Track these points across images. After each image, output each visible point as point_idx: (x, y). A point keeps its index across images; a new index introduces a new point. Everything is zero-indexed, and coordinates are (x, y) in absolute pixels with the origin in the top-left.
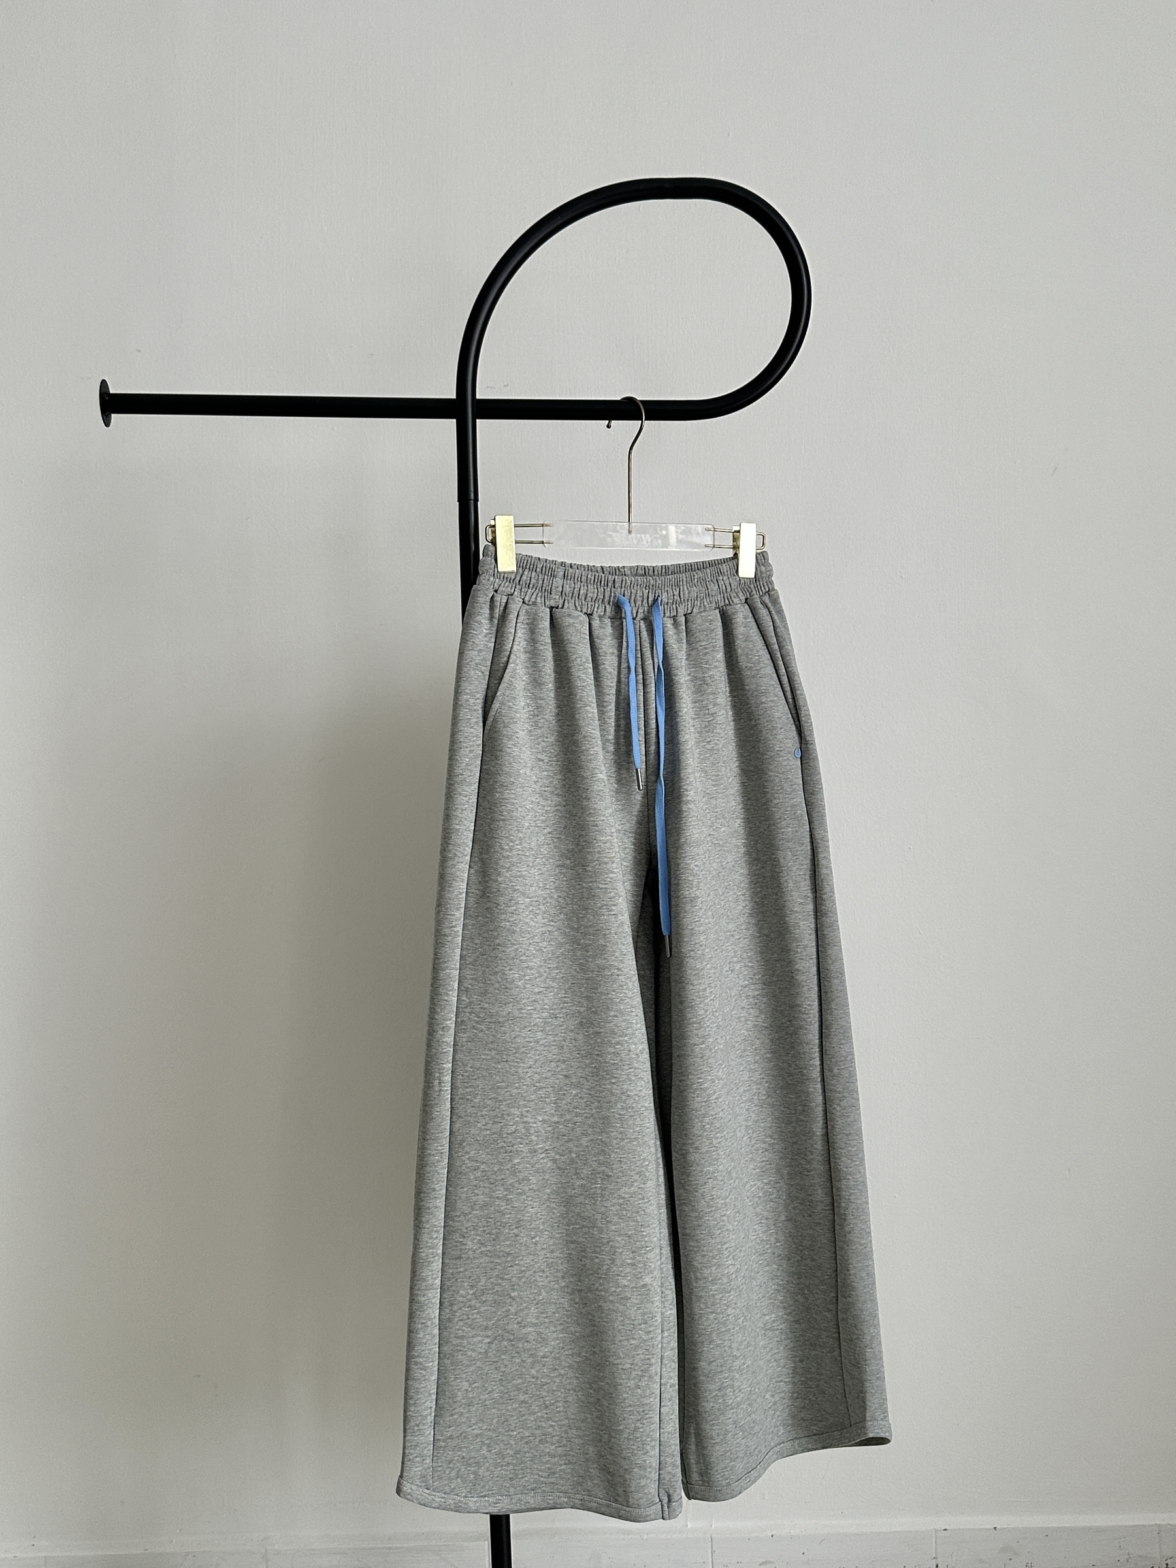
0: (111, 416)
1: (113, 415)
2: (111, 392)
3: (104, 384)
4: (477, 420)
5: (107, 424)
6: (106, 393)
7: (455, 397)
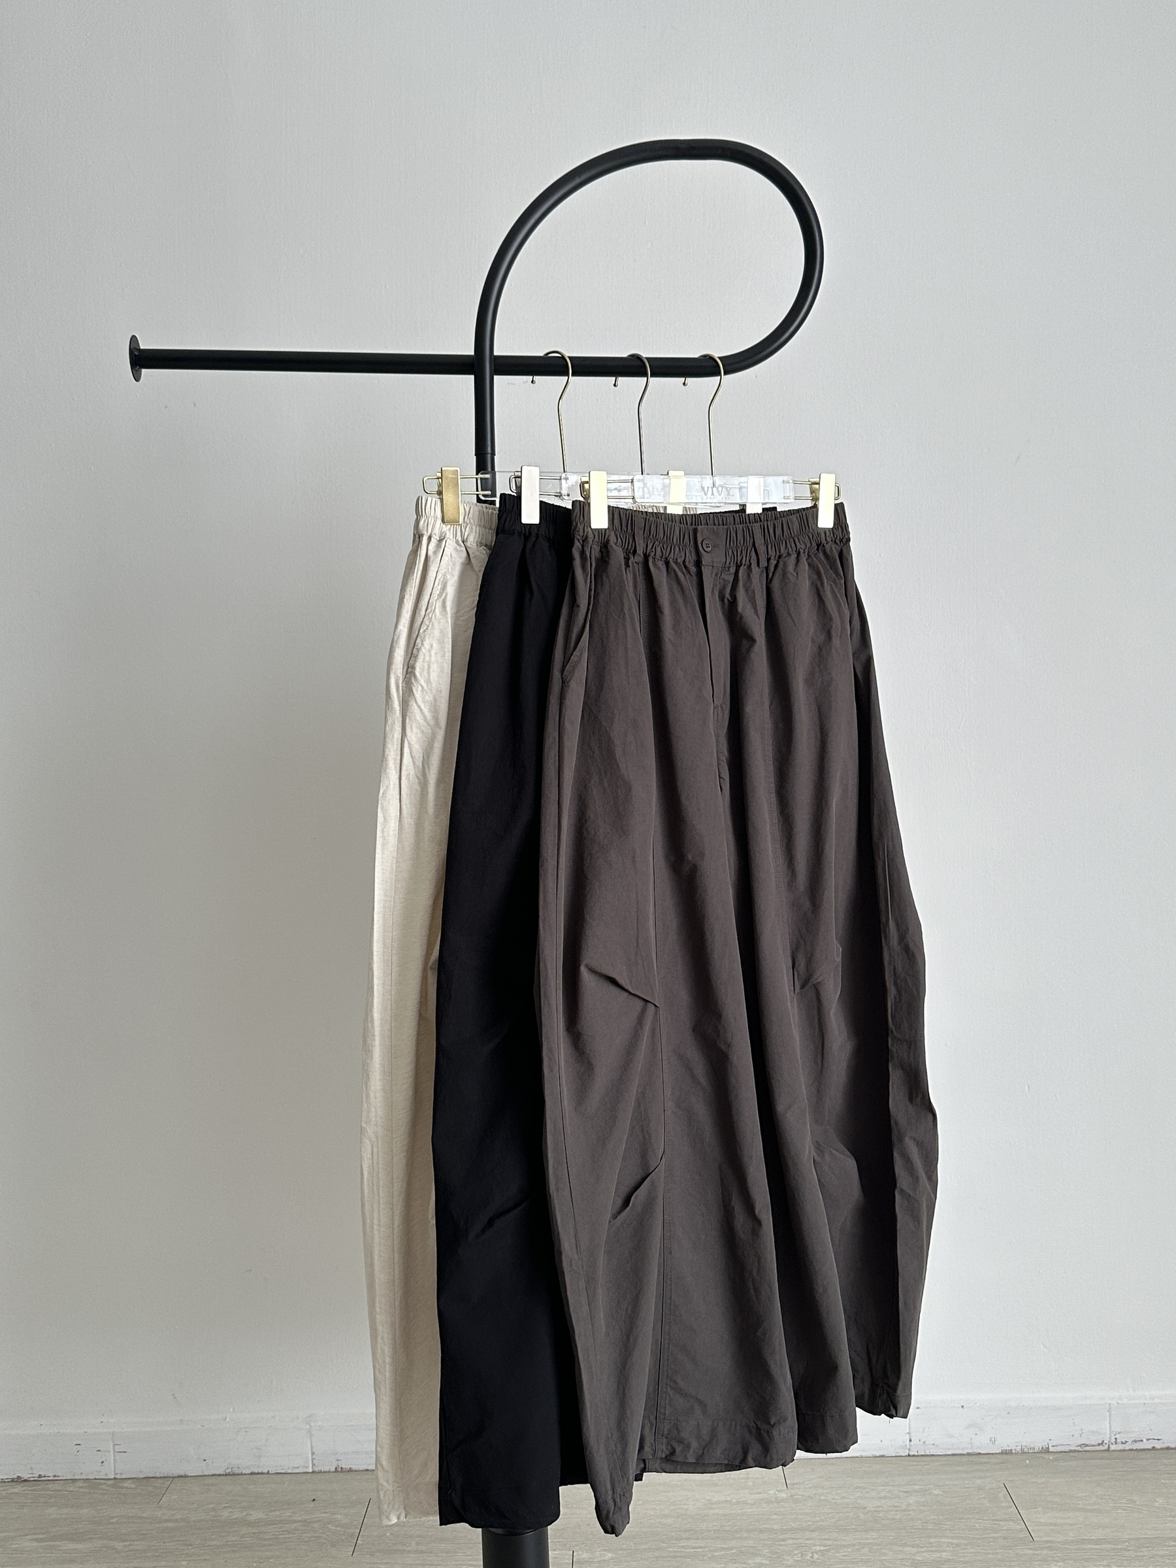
0: (141, 372)
1: (144, 371)
2: (142, 348)
3: (134, 339)
4: (495, 377)
5: (137, 378)
6: (136, 349)
7: (472, 353)
